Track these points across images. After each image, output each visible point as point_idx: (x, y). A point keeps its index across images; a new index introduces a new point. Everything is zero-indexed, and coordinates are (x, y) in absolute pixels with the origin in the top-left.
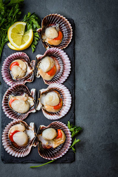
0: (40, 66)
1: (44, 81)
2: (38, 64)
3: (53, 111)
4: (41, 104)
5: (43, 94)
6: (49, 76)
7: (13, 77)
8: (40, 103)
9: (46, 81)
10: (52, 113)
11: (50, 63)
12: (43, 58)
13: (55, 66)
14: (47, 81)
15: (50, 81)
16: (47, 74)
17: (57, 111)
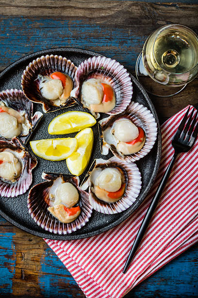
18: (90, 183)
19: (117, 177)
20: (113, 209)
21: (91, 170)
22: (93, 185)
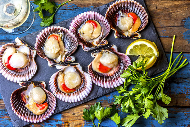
0: (104, 53)
1: (90, 64)
2: (107, 50)
3: (60, 85)
4: (64, 69)
5: (76, 68)
6: (98, 67)
7: (79, 29)
8: (64, 67)
9: (91, 65)
10: (57, 84)
11: (113, 63)
12: (115, 53)
13: (111, 69)
14: (91, 67)
15: (93, 70)
16: (99, 64)
17: (61, 89)
18: (63, 69)
19: (76, 83)
20: (57, 92)
21: (71, 65)
22: (63, 72)
